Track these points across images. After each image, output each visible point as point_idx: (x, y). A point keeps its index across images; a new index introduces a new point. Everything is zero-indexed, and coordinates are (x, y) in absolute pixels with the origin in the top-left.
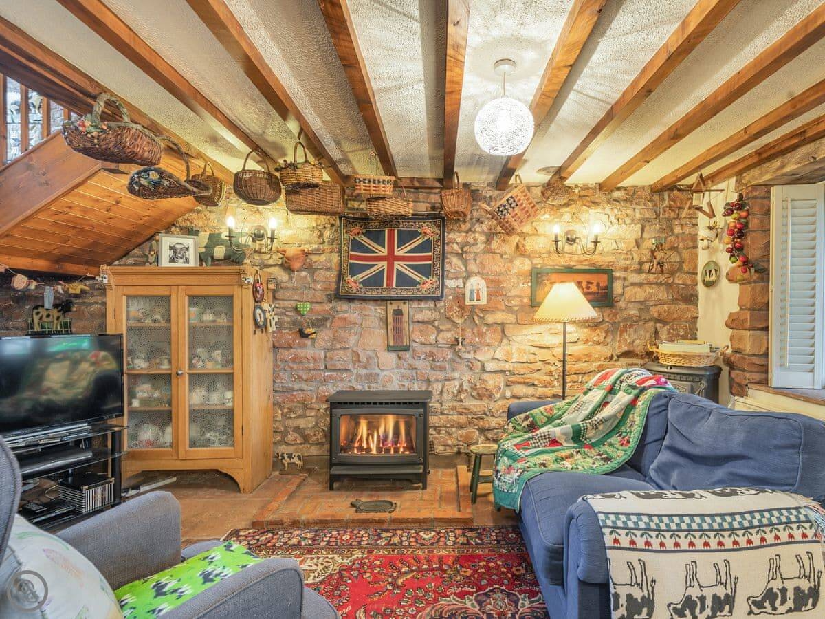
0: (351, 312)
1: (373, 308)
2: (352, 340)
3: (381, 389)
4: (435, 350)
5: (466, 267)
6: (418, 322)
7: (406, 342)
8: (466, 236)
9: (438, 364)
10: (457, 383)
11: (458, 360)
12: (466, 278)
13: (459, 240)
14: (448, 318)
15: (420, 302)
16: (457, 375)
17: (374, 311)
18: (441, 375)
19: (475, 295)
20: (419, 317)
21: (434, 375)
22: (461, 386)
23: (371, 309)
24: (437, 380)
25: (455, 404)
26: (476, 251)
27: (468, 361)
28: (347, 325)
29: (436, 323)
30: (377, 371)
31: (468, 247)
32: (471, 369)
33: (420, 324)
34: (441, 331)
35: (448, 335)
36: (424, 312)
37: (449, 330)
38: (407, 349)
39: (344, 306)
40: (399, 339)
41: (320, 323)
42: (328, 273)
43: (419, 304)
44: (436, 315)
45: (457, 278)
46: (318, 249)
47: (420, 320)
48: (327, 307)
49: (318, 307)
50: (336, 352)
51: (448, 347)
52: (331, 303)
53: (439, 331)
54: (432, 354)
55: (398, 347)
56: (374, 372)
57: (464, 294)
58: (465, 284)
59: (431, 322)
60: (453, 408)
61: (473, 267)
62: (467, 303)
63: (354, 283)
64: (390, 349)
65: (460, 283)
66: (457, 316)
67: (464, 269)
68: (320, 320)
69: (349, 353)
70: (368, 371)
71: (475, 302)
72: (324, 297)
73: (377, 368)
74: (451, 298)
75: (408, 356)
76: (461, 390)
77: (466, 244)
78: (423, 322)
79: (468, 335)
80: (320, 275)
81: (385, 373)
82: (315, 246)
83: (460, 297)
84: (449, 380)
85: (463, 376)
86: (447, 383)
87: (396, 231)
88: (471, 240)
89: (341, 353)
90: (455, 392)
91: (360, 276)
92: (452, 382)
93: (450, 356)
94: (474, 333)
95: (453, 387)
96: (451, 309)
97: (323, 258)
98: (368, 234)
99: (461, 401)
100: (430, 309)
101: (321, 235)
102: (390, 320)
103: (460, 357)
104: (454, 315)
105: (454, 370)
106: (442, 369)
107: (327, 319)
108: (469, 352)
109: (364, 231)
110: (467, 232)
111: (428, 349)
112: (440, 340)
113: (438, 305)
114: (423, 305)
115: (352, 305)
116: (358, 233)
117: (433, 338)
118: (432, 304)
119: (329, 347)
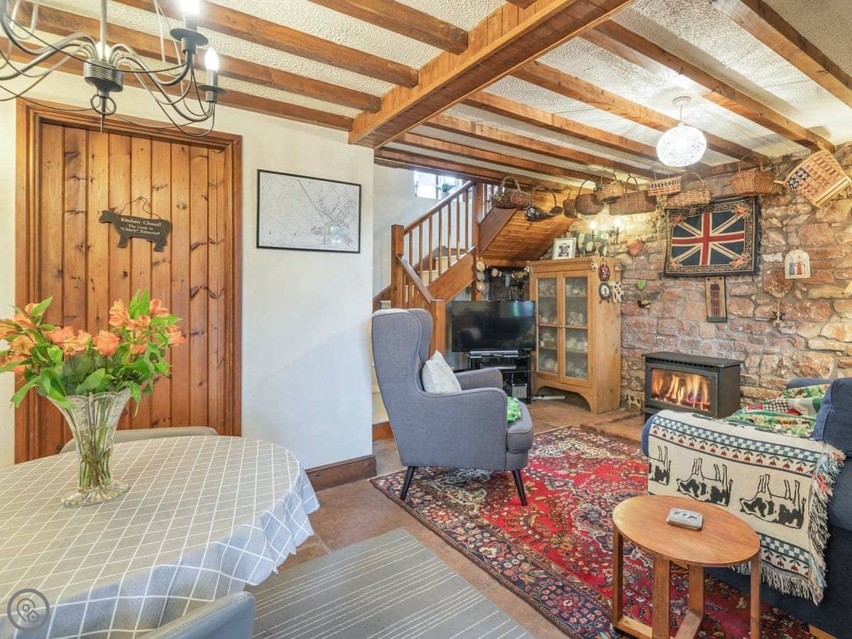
0: (676, 287)
1: (694, 284)
2: (677, 312)
3: (702, 355)
4: (752, 323)
5: (786, 240)
6: (736, 296)
7: (722, 314)
8: (786, 209)
9: (756, 337)
10: (776, 358)
11: (778, 334)
12: (787, 252)
13: (778, 214)
14: (766, 293)
15: (737, 278)
16: (776, 349)
17: (695, 286)
18: (760, 348)
19: (796, 268)
20: (737, 291)
21: (752, 347)
22: (781, 361)
23: (692, 285)
24: (755, 353)
25: (774, 378)
26: (798, 223)
27: (789, 336)
28: (674, 298)
29: (753, 298)
30: (699, 339)
31: (789, 220)
32: (793, 345)
33: (738, 299)
34: (759, 305)
35: (767, 309)
36: (740, 286)
37: (766, 304)
38: (725, 320)
39: (670, 282)
40: (716, 311)
41: (653, 296)
42: (659, 256)
43: (736, 280)
44: (754, 289)
45: (775, 253)
46: (652, 238)
47: (737, 294)
48: (658, 283)
49: (651, 283)
50: (665, 320)
51: (766, 321)
52: (661, 280)
53: (757, 305)
54: (749, 327)
55: (717, 318)
56: (696, 339)
57: (784, 268)
58: (784, 257)
59: (749, 297)
60: (772, 382)
61: (794, 240)
62: (786, 278)
63: (675, 263)
64: (709, 320)
65: (779, 257)
66: (776, 290)
67: (784, 243)
68: (654, 294)
69: (675, 320)
70: (691, 339)
71: (796, 276)
72: (656, 275)
73: (698, 336)
74: (769, 272)
75: (726, 327)
76: (780, 366)
77: (787, 217)
78: (740, 296)
79: (789, 310)
80: (653, 258)
81: (705, 341)
82: (650, 235)
83: (778, 271)
84: (767, 354)
85: (783, 352)
86: (765, 356)
87: (711, 215)
88: (791, 212)
89: (669, 320)
90: (775, 366)
91: (680, 257)
92: (771, 356)
93: (768, 330)
94: (795, 308)
95: (773, 361)
96: (769, 283)
97: (655, 244)
98: (688, 221)
99: (781, 376)
100: (747, 284)
101: (655, 226)
102: (708, 294)
103: (779, 331)
104: (773, 289)
105: (773, 345)
106: (760, 342)
107: (658, 293)
108: (790, 327)
109: (685, 218)
110: (787, 205)
111: (745, 322)
112: (758, 314)
113: (755, 280)
114: (740, 280)
115: (677, 281)
116: (681, 221)
117: (750, 312)
118: (749, 279)
119: (660, 316)
